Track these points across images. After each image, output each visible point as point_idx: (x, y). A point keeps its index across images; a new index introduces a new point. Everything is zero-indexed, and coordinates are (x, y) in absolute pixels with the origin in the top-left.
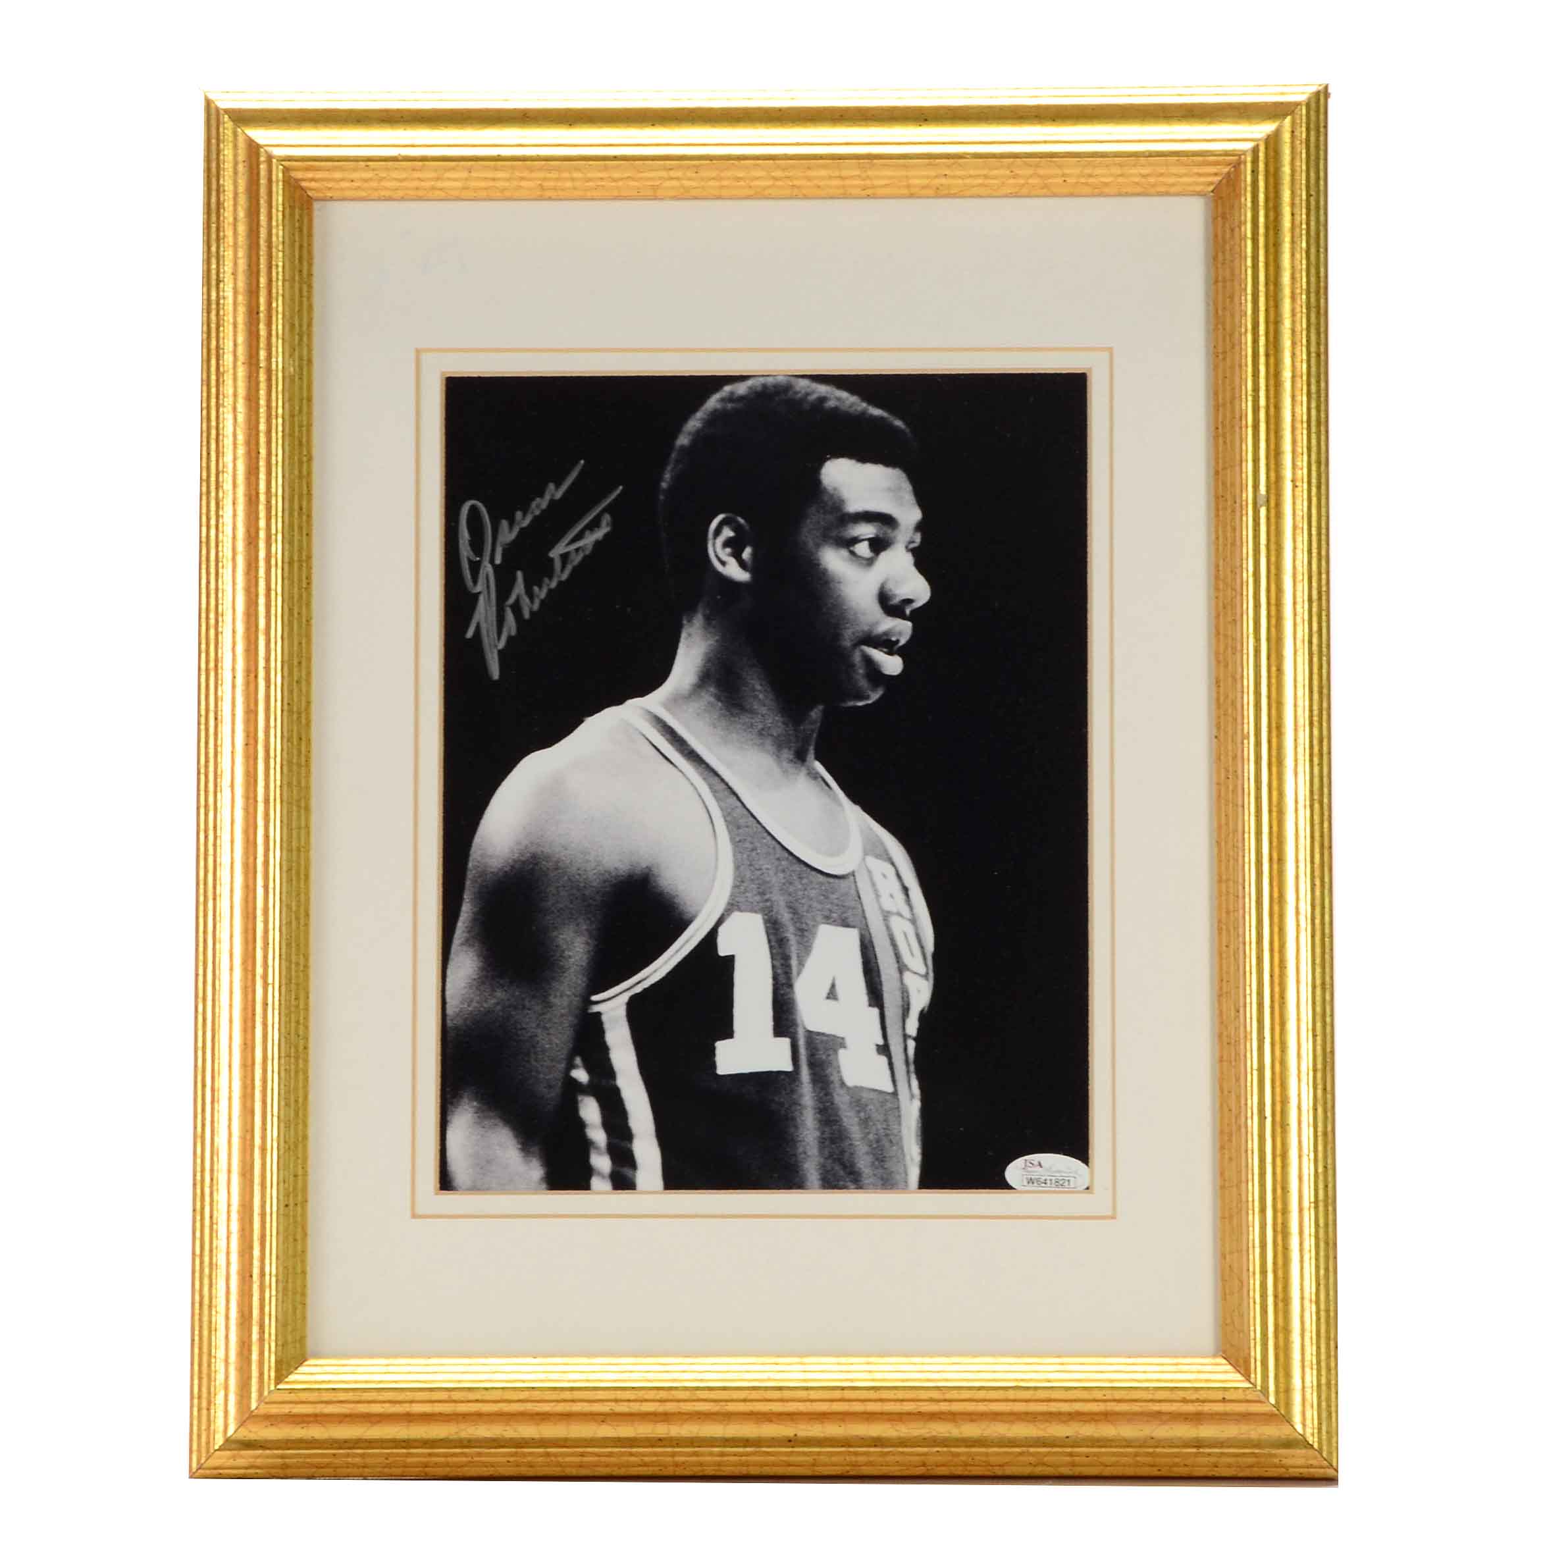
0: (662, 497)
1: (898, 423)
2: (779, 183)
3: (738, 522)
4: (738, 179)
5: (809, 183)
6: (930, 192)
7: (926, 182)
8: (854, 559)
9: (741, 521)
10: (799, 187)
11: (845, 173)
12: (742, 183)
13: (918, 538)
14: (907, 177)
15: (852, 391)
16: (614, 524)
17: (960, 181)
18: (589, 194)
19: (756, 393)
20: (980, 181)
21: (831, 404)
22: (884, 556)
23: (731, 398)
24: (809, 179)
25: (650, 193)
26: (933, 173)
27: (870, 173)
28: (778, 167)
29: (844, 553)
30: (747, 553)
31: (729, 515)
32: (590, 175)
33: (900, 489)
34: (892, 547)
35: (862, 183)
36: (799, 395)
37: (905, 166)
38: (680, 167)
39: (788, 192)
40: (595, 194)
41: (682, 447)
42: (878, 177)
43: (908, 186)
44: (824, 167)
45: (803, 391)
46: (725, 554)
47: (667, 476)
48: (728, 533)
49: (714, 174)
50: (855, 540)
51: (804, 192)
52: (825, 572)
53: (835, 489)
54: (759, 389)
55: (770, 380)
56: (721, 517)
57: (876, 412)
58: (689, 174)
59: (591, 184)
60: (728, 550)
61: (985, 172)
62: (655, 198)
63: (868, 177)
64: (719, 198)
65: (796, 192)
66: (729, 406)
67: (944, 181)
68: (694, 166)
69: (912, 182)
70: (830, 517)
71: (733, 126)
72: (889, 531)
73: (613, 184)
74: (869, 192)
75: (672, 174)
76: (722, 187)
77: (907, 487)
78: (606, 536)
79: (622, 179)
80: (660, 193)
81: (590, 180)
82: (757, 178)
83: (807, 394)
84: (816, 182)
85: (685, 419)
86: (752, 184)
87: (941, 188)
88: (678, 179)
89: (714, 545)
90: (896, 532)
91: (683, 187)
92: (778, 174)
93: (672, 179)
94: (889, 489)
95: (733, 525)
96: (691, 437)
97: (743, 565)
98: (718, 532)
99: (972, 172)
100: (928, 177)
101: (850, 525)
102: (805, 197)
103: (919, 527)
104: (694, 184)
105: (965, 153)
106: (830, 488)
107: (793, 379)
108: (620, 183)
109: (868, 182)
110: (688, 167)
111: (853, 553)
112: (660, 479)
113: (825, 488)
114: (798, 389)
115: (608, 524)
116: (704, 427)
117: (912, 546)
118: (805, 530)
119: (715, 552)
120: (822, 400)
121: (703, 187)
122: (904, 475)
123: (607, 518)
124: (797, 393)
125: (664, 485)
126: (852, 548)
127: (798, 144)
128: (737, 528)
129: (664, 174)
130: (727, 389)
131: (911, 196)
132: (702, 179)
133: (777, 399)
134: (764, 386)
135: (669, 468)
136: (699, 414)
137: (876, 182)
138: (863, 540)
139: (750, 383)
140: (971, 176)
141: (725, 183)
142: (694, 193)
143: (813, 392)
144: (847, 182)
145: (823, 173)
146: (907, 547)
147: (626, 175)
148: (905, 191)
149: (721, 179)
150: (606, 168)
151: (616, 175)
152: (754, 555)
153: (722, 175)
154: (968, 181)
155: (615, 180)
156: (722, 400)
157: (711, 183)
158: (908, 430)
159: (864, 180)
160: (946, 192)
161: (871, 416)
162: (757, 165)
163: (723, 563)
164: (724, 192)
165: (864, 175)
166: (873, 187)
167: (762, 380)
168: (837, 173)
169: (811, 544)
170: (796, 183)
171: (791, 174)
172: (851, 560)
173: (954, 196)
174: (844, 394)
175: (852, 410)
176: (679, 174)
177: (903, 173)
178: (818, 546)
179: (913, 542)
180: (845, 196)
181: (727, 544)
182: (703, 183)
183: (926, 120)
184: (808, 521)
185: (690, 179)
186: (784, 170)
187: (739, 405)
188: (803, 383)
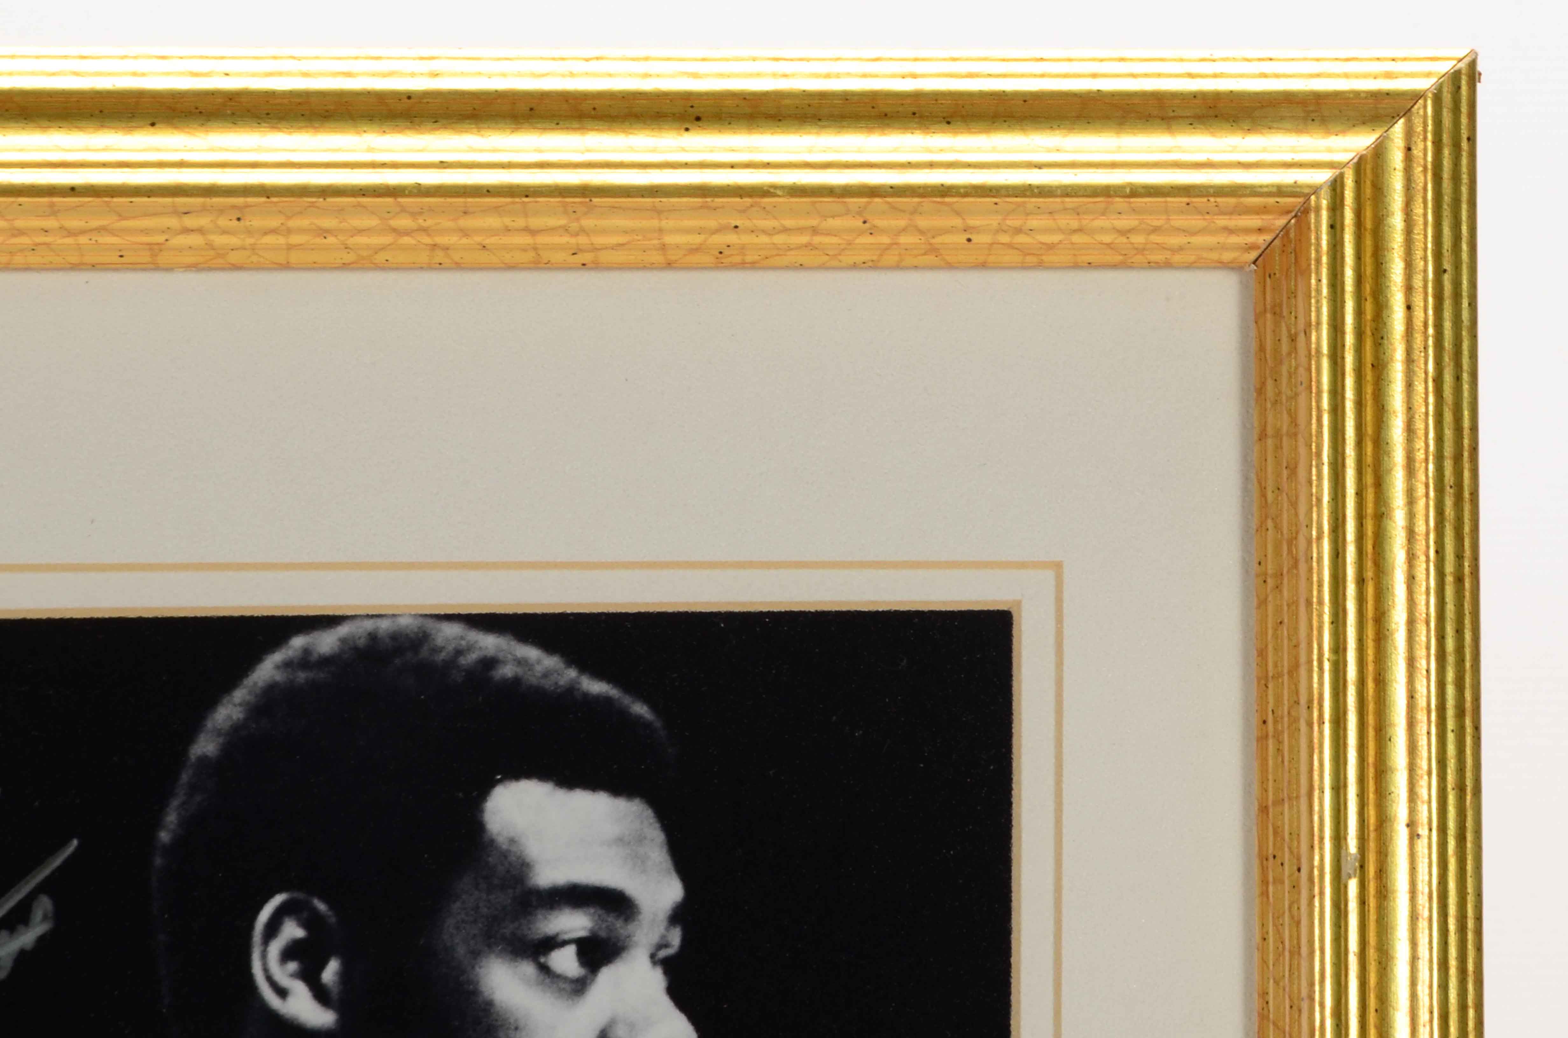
0: (158, 861)
1: (640, 709)
2: (406, 240)
3: (314, 911)
4: (324, 232)
5: (465, 241)
6: (707, 259)
7: (697, 239)
8: (548, 981)
9: (321, 907)
10: (446, 249)
11: (535, 222)
12: (331, 240)
13: (675, 938)
14: (660, 230)
15: (548, 646)
16: (59, 916)
17: (764, 239)
18: (19, 259)
19: (356, 649)
20: (804, 239)
21: (507, 671)
22: (607, 975)
23: (305, 661)
24: (464, 232)
25: (145, 257)
26: (712, 224)
27: (588, 222)
28: (403, 209)
29: (528, 968)
30: (330, 972)
31: (300, 895)
32: (20, 223)
33: (640, 839)
34: (624, 955)
35: (573, 241)
36: (443, 655)
37: (658, 212)
38: (204, 209)
39: (423, 257)
40: (33, 259)
41: (203, 760)
42: (604, 231)
43: (663, 247)
44: (497, 210)
45: (450, 648)
46: (284, 974)
47: (172, 818)
48: (292, 931)
49: (274, 222)
50: (551, 943)
51: (456, 257)
52: (489, 1005)
53: (512, 841)
54: (362, 642)
55: (384, 625)
56: (278, 900)
57: (595, 687)
58: (223, 222)
59: (25, 240)
60: (293, 966)
61: (814, 222)
62: (156, 268)
63: (583, 231)
64: (286, 267)
65: (439, 256)
66: (302, 676)
67: (732, 238)
68: (234, 207)
69: (669, 239)
70: (503, 899)
71: (316, 129)
72: (619, 924)
73: (69, 241)
74: (587, 257)
75: (190, 222)
76: (290, 247)
77: (656, 835)
78: (41, 939)
79: (83, 232)
80: (162, 259)
81: (21, 232)
82: (360, 231)
83: (459, 652)
84: (478, 239)
85: (212, 703)
86: (351, 241)
87: (726, 252)
88: (200, 231)
89: (264, 956)
90: (631, 927)
91: (210, 246)
92: (404, 222)
93: (187, 231)
94: (620, 841)
95: (305, 915)
96: (221, 740)
97: (321, 995)
98: (272, 929)
99: (789, 223)
100: (700, 231)
101: (540, 914)
102: (458, 267)
103: (678, 916)
104: (233, 241)
105: (775, 187)
106: (502, 841)
107: (430, 624)
108: (83, 240)
109: (582, 240)
110: (221, 211)
111: (545, 969)
112: (156, 823)
113: (492, 841)
114: (439, 641)
115: (45, 918)
116: (246, 719)
117: (663, 954)
118: (450, 922)
119: (266, 970)
120: (489, 663)
121: (253, 248)
122: (649, 813)
123: (44, 905)
124: (436, 650)
125: (164, 836)
126: (542, 960)
127: (443, 165)
128: (311, 922)
129: (173, 222)
130: (298, 642)
131: (669, 265)
132: (249, 232)
133: (397, 661)
134: (373, 637)
135: (175, 803)
136: (240, 695)
137: (599, 240)
138: (565, 943)
139: (343, 630)
140: (786, 230)
141: (295, 239)
142: (234, 258)
143: (470, 648)
144: (541, 239)
145: (493, 221)
146: (652, 956)
147: (94, 224)
148: (657, 258)
149: (289, 231)
150: (53, 212)
151: (74, 223)
152: (345, 975)
153: (292, 223)
154: (779, 239)
155: (71, 233)
156: (288, 665)
157: (270, 239)
158: (658, 724)
159: (577, 235)
160: (737, 259)
161: (586, 695)
162: (359, 205)
163: (282, 993)
164: (295, 257)
165: (574, 226)
166: (595, 249)
167: (369, 625)
168: (521, 222)
169: (461, 951)
170: (440, 240)
171: (429, 223)
172: (542, 983)
173: (753, 266)
174: (531, 653)
175: (548, 684)
176: (203, 221)
177: (655, 223)
178: (476, 955)
179: (666, 946)
180: (539, 264)
181: (289, 953)
182: (250, 241)
183: (698, 119)
184: (456, 906)
185: (224, 232)
186: (414, 215)
187: (321, 675)
188: (451, 631)
